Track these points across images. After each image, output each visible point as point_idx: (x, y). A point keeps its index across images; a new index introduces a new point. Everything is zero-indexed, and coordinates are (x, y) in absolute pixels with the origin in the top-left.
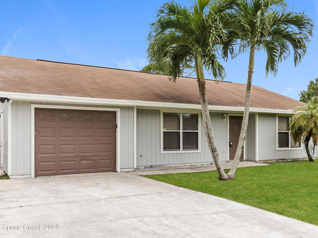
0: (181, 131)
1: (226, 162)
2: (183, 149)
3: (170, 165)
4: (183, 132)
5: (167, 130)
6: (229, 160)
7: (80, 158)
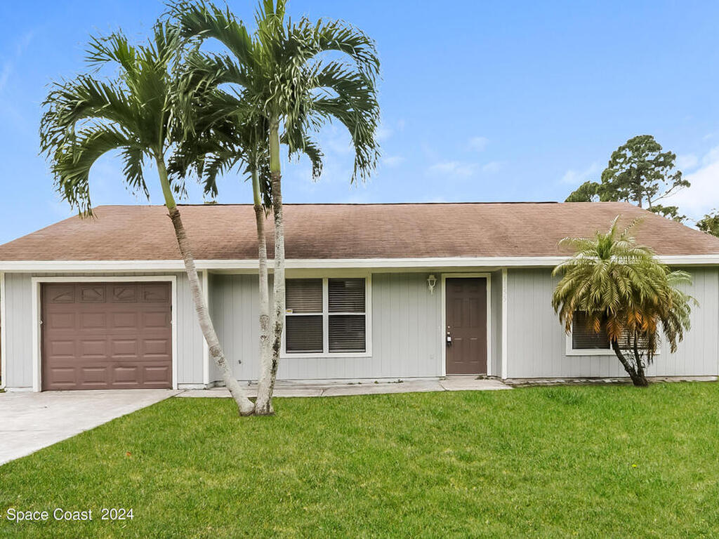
0: (326, 314)
1: (439, 379)
2: (330, 349)
3: (302, 382)
4: (329, 316)
5: (293, 312)
6: (444, 374)
7: (114, 364)
